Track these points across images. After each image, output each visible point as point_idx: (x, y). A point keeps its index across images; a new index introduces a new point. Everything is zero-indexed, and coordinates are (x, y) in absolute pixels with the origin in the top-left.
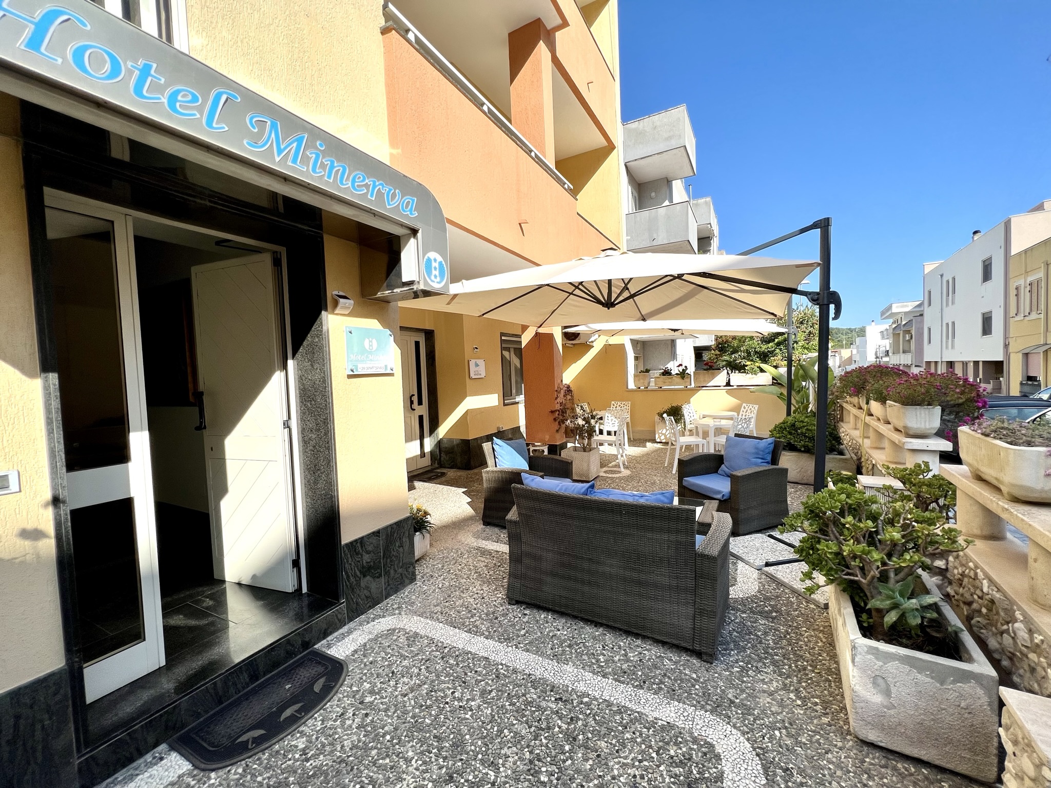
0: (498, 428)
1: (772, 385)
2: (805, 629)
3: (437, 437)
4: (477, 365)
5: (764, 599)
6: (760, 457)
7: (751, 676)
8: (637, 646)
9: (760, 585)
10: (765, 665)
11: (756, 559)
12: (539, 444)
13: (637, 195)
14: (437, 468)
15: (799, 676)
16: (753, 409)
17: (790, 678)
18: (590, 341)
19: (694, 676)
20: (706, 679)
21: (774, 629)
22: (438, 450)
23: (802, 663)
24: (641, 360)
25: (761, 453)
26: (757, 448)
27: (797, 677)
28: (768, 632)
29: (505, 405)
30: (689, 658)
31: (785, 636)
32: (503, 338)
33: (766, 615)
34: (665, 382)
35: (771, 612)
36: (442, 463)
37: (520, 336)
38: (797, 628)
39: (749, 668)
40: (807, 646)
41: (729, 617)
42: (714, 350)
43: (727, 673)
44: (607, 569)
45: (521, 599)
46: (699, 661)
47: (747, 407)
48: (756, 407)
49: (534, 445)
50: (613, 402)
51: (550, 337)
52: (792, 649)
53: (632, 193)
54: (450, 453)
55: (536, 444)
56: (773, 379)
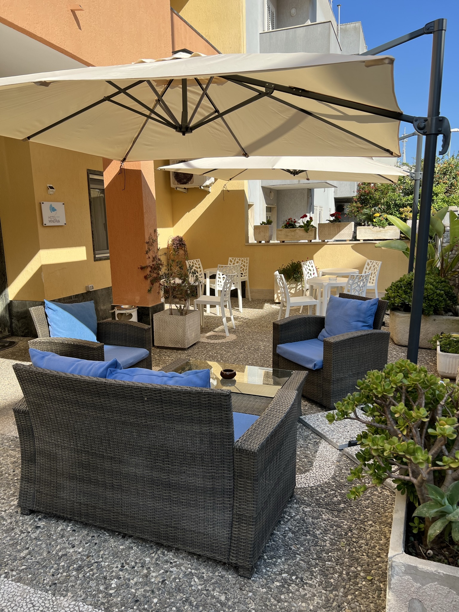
0: (87, 287)
1: (400, 239)
2: (370, 522)
3: (6, 299)
4: (53, 209)
5: (337, 487)
6: (361, 319)
7: (292, 592)
8: (167, 561)
9: (337, 469)
10: (313, 575)
11: (341, 437)
12: (127, 306)
13: (274, 11)
14: (7, 337)
15: (347, 586)
16: (376, 266)
17: (337, 590)
18: (204, 185)
19: (223, 598)
20: (236, 600)
21: (337, 526)
22: (8, 315)
23: (356, 568)
24: (275, 212)
25: (363, 315)
26: (359, 310)
27: (345, 588)
28: (329, 530)
29: (96, 260)
30: (224, 573)
31: (346, 534)
32: (91, 176)
33: (332, 507)
34: (287, 236)
35: (339, 503)
36: (14, 330)
37: (101, 174)
38: (363, 522)
39: (292, 580)
40: (367, 545)
41: (290, 513)
42: (356, 202)
43: (264, 590)
44: (132, 470)
45: (35, 508)
46: (235, 575)
47: (370, 264)
48: (380, 263)
49: (120, 308)
50: (230, 258)
51: (138, 174)
52: (349, 550)
53: (269, 8)
54: (22, 318)
55: (123, 307)
56: (401, 233)
